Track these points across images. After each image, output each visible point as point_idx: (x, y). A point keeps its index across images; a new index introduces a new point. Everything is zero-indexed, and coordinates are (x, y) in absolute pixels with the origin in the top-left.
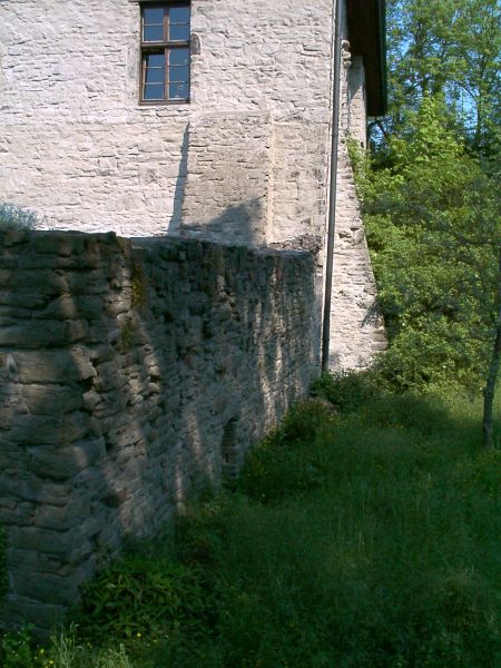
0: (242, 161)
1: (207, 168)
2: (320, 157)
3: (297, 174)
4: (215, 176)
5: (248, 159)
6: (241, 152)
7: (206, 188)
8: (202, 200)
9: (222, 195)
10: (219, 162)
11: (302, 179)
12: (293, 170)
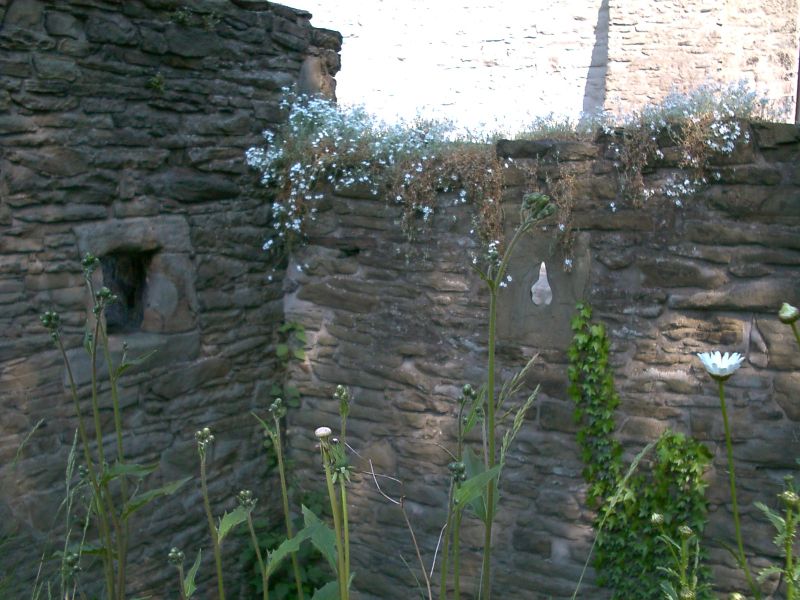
0: (686, 44)
1: (636, 54)
2: (789, 37)
3: (755, 60)
4: (648, 65)
5: (693, 42)
6: (683, 32)
7: (636, 81)
8: (630, 97)
9: (657, 89)
10: (653, 46)
11: (762, 66)
12: (750, 55)
